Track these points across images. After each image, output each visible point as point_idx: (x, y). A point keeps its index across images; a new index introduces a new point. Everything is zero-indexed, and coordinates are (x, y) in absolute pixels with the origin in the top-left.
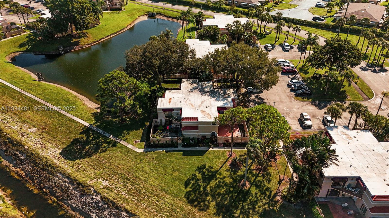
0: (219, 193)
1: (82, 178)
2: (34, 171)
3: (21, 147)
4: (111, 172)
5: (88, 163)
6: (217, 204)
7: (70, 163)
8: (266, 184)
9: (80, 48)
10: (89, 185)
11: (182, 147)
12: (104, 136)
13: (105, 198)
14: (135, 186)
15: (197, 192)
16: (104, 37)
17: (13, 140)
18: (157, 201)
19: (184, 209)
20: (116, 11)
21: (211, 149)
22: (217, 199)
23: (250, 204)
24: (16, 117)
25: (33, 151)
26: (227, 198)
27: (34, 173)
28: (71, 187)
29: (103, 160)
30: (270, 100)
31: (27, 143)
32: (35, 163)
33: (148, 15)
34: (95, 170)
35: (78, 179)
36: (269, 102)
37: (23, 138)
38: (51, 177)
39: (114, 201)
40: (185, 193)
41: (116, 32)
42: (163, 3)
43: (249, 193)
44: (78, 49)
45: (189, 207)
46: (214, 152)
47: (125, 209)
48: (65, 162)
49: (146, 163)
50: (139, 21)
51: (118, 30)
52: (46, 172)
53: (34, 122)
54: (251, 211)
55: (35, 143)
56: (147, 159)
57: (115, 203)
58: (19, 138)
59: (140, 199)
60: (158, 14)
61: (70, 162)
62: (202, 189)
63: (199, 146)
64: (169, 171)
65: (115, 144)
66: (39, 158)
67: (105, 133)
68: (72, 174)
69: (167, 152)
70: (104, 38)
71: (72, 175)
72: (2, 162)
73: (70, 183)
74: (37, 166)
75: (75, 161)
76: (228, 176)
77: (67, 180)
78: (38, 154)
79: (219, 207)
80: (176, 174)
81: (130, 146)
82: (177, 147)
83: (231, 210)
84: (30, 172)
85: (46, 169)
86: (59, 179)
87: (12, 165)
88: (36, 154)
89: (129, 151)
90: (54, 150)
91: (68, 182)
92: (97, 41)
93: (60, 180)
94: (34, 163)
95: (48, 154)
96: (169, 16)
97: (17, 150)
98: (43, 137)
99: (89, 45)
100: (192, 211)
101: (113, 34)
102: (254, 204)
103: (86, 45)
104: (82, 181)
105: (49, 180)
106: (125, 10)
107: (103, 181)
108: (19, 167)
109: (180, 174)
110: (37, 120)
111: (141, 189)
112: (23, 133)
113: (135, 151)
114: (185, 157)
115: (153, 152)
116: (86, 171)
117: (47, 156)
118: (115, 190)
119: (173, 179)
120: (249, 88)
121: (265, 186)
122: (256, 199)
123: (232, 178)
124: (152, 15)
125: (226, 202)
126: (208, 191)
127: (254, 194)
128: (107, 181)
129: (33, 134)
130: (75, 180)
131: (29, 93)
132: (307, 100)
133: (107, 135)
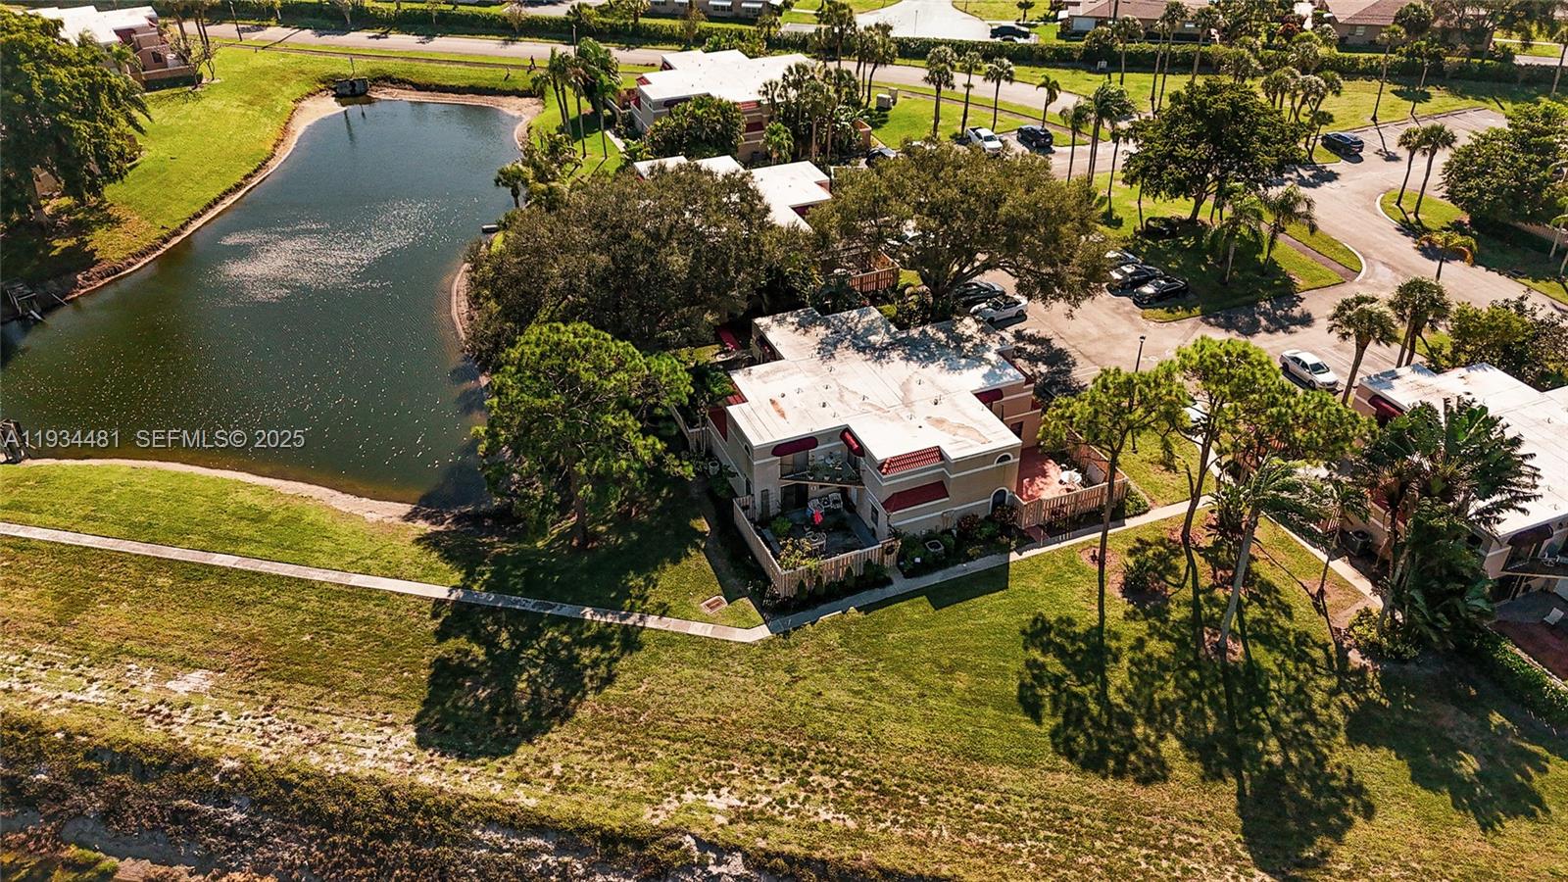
0: (1167, 703)
1: (611, 812)
2: (334, 856)
3: (195, 770)
4: (707, 749)
5: (577, 744)
6: (1187, 743)
7: (500, 770)
8: (1283, 621)
9: (108, 276)
10: (666, 830)
11: (907, 576)
12: (556, 621)
13: (768, 855)
14: (845, 773)
15: (1088, 723)
16: (197, 209)
17: (127, 753)
18: (974, 800)
19: (1091, 797)
20: (176, 91)
21: (1014, 556)
22: (1172, 724)
23: (1288, 707)
24: (53, 647)
25: (283, 770)
26: (1200, 711)
27: (337, 865)
28: (579, 866)
29: (633, 713)
30: (1071, 337)
31: (217, 745)
32: (329, 822)
33: (334, 90)
34: (634, 762)
35: (595, 822)
36: (1073, 347)
37: (175, 728)
38: (447, 853)
39: (818, 855)
40: (1048, 739)
41: (238, 179)
42: (372, 35)
43: (1257, 673)
44: (102, 283)
45: (1101, 787)
46: (1034, 566)
47: (880, 869)
48: (474, 770)
49: (816, 675)
50: (310, 123)
51: (246, 172)
52: (408, 844)
53: (168, 645)
54: (1310, 728)
55: (258, 732)
56: (809, 657)
57: (823, 862)
58: (152, 732)
59: (908, 816)
60: (375, 80)
61: (497, 763)
62: (1094, 708)
63: (970, 559)
64: (927, 679)
65: (631, 640)
66: (333, 794)
67: (551, 607)
68: (550, 808)
69: (867, 609)
70: (200, 216)
71: (554, 815)
72: (116, 870)
73: (561, 849)
74: (342, 830)
75: (512, 752)
76: (1150, 635)
77: (541, 842)
78: (321, 777)
79: (1199, 748)
80: (962, 682)
81: (697, 629)
82: (889, 582)
83: (1247, 747)
84: (312, 867)
85: (399, 828)
86: (492, 850)
87: (181, 869)
88: (305, 777)
89: (713, 648)
90: (378, 738)
91: (551, 847)
92: (176, 233)
93: (501, 850)
94: (316, 823)
95: (368, 763)
96: (437, 85)
97: (181, 792)
98: (274, 699)
99: (144, 256)
100: (1123, 793)
101: (230, 191)
102: (1301, 704)
103: (131, 260)
104: (619, 824)
105: (442, 868)
106: (216, 81)
107: (705, 797)
108: (234, 864)
109: (978, 675)
110: (173, 633)
111: (879, 776)
112: (153, 707)
113: (737, 643)
114: (945, 610)
115: (812, 624)
116: (601, 779)
117: (372, 772)
118: (782, 814)
119: (964, 701)
120: (976, 307)
121: (1287, 632)
122: (1293, 684)
123: (1163, 637)
124: (353, 90)
125: (1210, 726)
126: (1118, 706)
127: (1275, 669)
128: (724, 791)
129: (209, 697)
130: (581, 831)
131: (26, 523)
132: (1185, 314)
133: (566, 610)
